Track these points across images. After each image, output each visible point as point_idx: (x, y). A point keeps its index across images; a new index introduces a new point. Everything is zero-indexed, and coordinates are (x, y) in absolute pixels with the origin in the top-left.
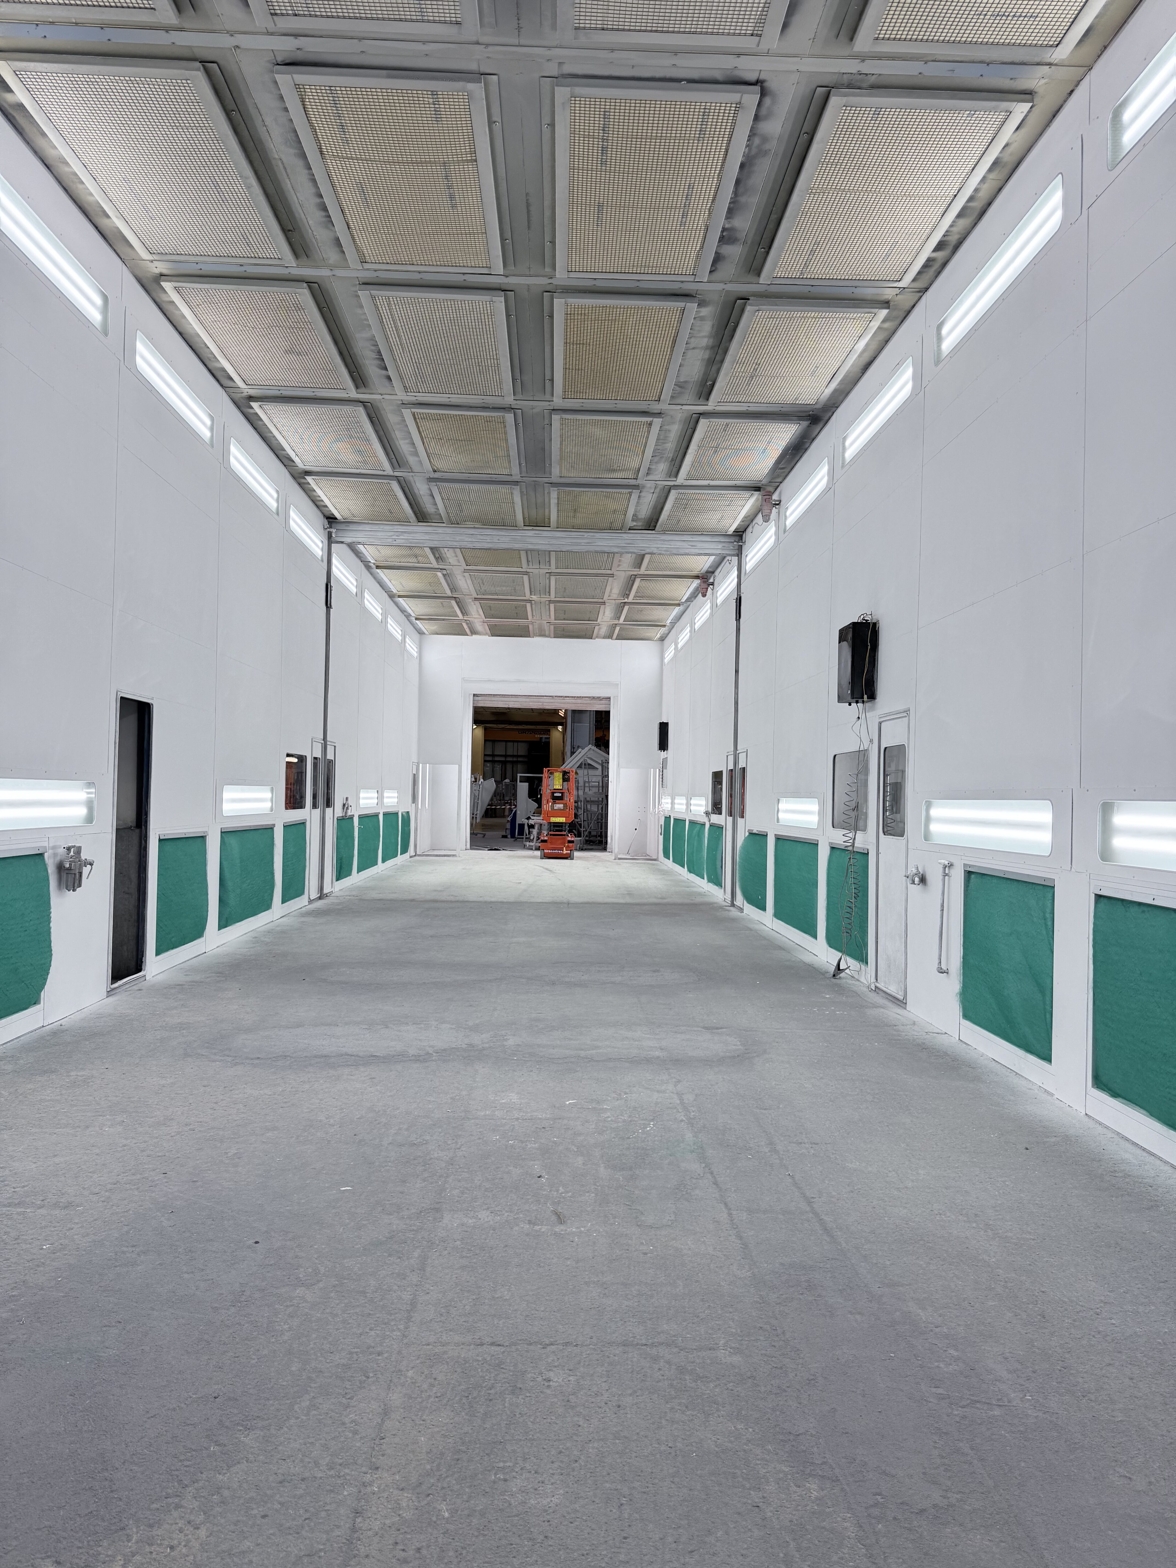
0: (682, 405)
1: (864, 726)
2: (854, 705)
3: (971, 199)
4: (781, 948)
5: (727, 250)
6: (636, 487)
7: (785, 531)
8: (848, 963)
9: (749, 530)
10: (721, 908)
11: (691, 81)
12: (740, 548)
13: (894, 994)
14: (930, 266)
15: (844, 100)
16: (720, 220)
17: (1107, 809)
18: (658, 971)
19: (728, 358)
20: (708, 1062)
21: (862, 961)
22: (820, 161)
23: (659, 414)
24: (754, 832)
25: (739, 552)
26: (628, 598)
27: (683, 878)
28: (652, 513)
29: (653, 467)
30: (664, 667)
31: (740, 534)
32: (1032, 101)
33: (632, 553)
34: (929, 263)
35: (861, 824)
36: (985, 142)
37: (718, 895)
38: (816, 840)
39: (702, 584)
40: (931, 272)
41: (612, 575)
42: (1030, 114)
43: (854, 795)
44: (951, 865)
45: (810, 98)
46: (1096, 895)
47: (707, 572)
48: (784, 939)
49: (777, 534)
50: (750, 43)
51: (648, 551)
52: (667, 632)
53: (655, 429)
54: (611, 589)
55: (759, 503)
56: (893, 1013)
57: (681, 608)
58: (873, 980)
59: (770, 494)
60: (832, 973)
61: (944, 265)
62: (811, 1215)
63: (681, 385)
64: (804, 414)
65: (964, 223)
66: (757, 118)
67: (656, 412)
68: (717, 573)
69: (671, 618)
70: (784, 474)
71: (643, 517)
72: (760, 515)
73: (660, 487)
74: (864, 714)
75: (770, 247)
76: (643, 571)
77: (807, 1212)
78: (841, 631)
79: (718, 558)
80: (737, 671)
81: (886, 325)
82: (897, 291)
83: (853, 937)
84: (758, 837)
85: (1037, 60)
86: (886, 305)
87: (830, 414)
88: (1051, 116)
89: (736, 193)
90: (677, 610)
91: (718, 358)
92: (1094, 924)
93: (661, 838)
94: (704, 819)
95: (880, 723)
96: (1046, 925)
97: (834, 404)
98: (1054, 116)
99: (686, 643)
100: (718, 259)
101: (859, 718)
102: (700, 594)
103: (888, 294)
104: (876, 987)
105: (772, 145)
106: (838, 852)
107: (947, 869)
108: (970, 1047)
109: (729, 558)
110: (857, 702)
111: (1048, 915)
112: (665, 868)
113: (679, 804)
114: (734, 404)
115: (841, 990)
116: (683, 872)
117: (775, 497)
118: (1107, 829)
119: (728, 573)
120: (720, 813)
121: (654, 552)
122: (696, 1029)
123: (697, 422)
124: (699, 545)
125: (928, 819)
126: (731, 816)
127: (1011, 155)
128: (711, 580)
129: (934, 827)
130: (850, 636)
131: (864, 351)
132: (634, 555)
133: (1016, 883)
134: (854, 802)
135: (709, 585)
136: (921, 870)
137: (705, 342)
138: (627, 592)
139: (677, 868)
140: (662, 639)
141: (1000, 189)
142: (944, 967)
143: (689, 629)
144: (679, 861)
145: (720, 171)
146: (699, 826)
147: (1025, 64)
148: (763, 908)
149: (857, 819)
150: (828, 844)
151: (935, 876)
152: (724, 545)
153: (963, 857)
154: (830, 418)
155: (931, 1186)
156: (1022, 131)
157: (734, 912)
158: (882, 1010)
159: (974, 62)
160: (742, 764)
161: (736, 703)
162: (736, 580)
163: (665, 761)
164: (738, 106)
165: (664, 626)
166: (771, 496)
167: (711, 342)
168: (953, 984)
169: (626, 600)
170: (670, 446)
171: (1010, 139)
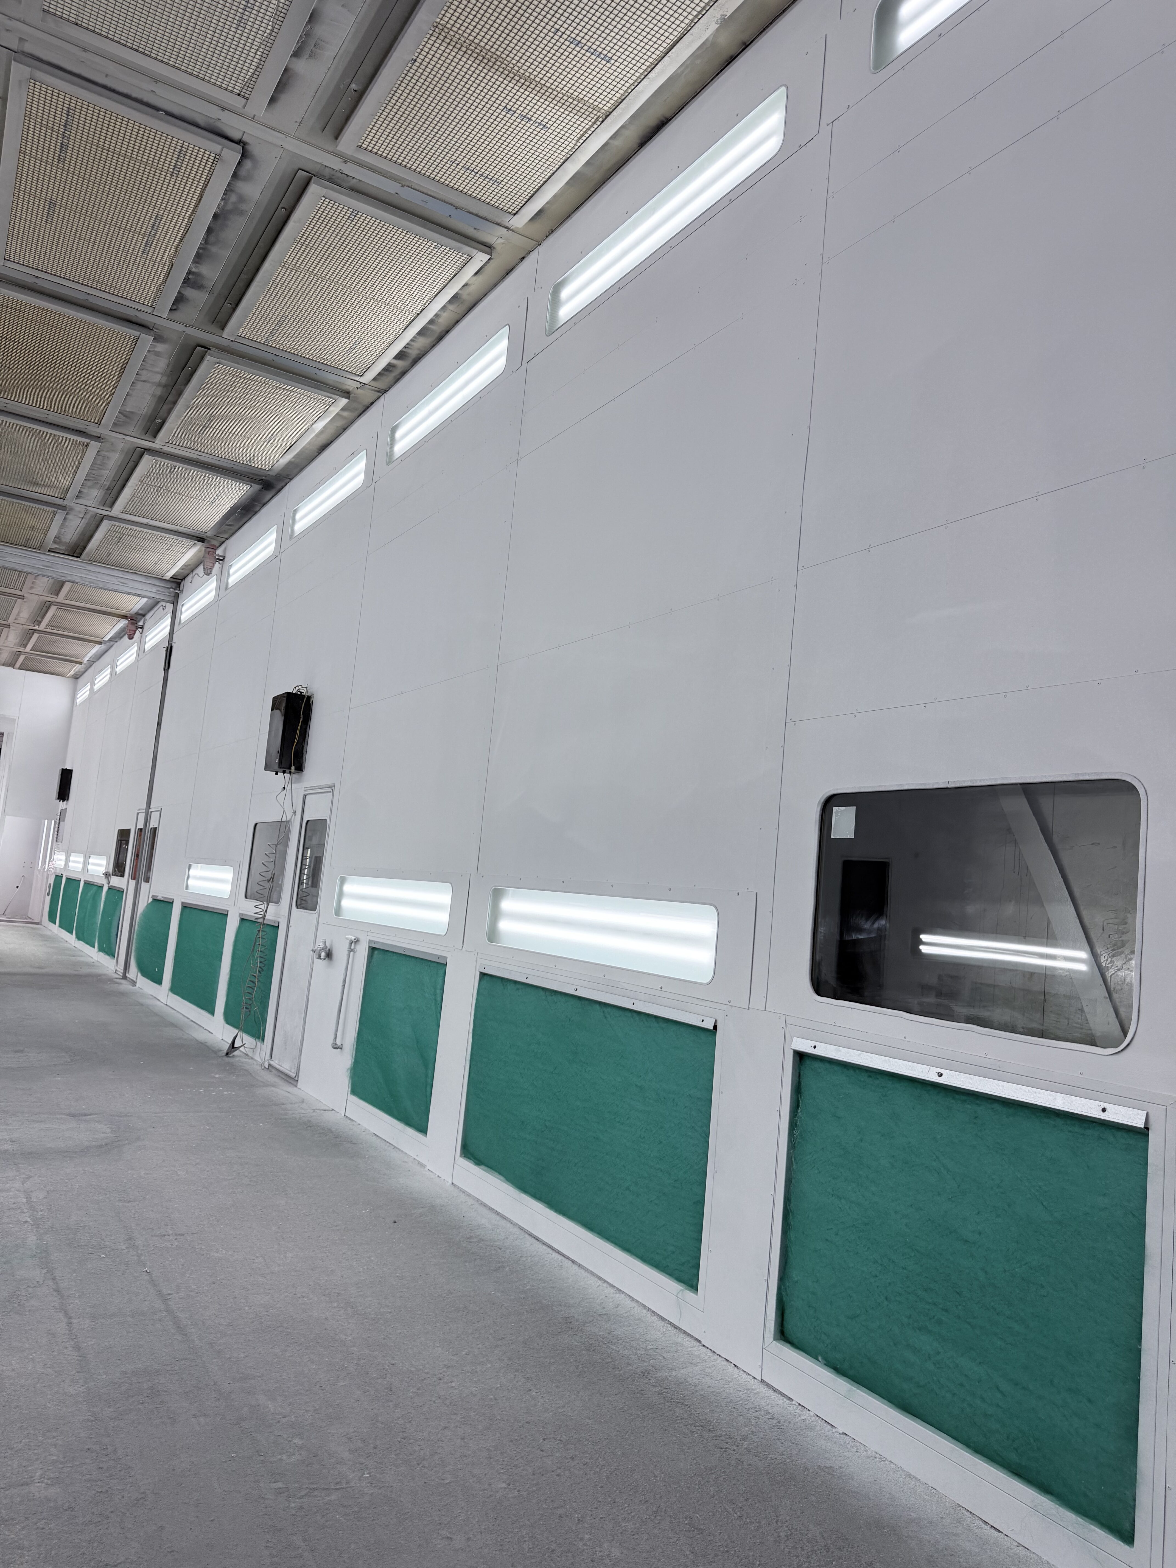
0: (126, 435)
1: (289, 797)
2: (280, 774)
3: (431, 322)
4: (173, 1025)
5: (189, 293)
6: (63, 508)
7: (226, 588)
8: (246, 1041)
9: (189, 579)
10: (111, 980)
11: (168, 114)
12: (177, 596)
13: (286, 1072)
14: (391, 371)
15: (324, 191)
16: (186, 263)
17: (497, 894)
18: (22, 1051)
19: (182, 402)
20: (67, 1154)
21: (259, 1038)
22: (295, 240)
23: (98, 438)
24: (159, 898)
25: (175, 600)
26: (39, 625)
27: (68, 946)
28: (79, 538)
29: (85, 491)
30: (75, 708)
31: (178, 582)
32: (490, 254)
33: (49, 576)
34: (389, 368)
35: (275, 896)
36: (449, 275)
37: (109, 966)
38: (225, 910)
39: (130, 626)
40: (391, 377)
41: (22, 597)
42: (488, 265)
43: (271, 866)
44: (357, 941)
45: (293, 176)
46: (481, 973)
47: (137, 614)
48: (178, 1015)
49: (218, 588)
50: (238, 102)
51: (69, 578)
52: (83, 670)
53: (91, 453)
54: (19, 613)
55: (202, 554)
56: (283, 1091)
57: (103, 647)
58: (268, 1057)
59: (215, 548)
60: (225, 1052)
61: (404, 373)
62: (165, 1313)
63: (126, 416)
64: (256, 477)
65: (423, 342)
66: (235, 175)
67: (95, 434)
68: (148, 617)
69: (90, 655)
70: (232, 532)
71: (68, 541)
72: (201, 567)
73: (91, 513)
74: (290, 785)
75: (237, 305)
76: (61, 598)
77: (160, 1311)
78: (275, 699)
79: (151, 601)
80: (159, 724)
81: (345, 414)
82: (359, 385)
83: (252, 1012)
84: (163, 904)
85: (498, 221)
86: (346, 395)
87: (283, 484)
88: (504, 273)
89: (206, 240)
90: (97, 648)
91: (170, 398)
92: (477, 1000)
93: (48, 899)
94: (103, 881)
95: (305, 796)
96: (435, 1000)
97: (288, 475)
98: (507, 274)
99: (105, 685)
100: (180, 299)
101: (284, 788)
102: (126, 636)
103: (350, 385)
104: (270, 1065)
105: (249, 208)
106: (248, 924)
107: (353, 945)
108: (353, 1123)
109: (164, 604)
110: (284, 772)
111: (438, 991)
112: (49, 933)
113: (74, 862)
114: (183, 449)
115: (233, 1069)
116: (70, 939)
117: (219, 552)
118: (496, 914)
119: (161, 619)
120: (122, 876)
121: (77, 581)
122: (59, 1117)
123: (141, 456)
124: (130, 584)
125: (341, 894)
126: (134, 879)
127: (469, 294)
128: (141, 623)
129: (345, 903)
130: (284, 705)
131: (321, 432)
132: (51, 581)
133: (413, 959)
134: (270, 873)
135: (137, 628)
136: (328, 945)
137: (157, 378)
138: (39, 619)
139: (64, 934)
140: (76, 677)
141: (457, 322)
142: (339, 1042)
143: (109, 671)
144: (66, 926)
145: (192, 213)
146: (95, 888)
147: (487, 220)
148: (159, 982)
149: (271, 890)
150: (238, 914)
151: (341, 953)
152: (159, 589)
153: (369, 934)
154: (282, 488)
155: (298, 1269)
156: (480, 278)
157: (125, 986)
158: (273, 1089)
159: (444, 202)
160: (153, 824)
161: (155, 758)
162: (168, 628)
163: (63, 813)
164: (217, 157)
165: (80, 663)
166: (215, 549)
167: (164, 380)
168: (345, 1060)
169: (36, 628)
170: (108, 474)
171: (469, 280)
